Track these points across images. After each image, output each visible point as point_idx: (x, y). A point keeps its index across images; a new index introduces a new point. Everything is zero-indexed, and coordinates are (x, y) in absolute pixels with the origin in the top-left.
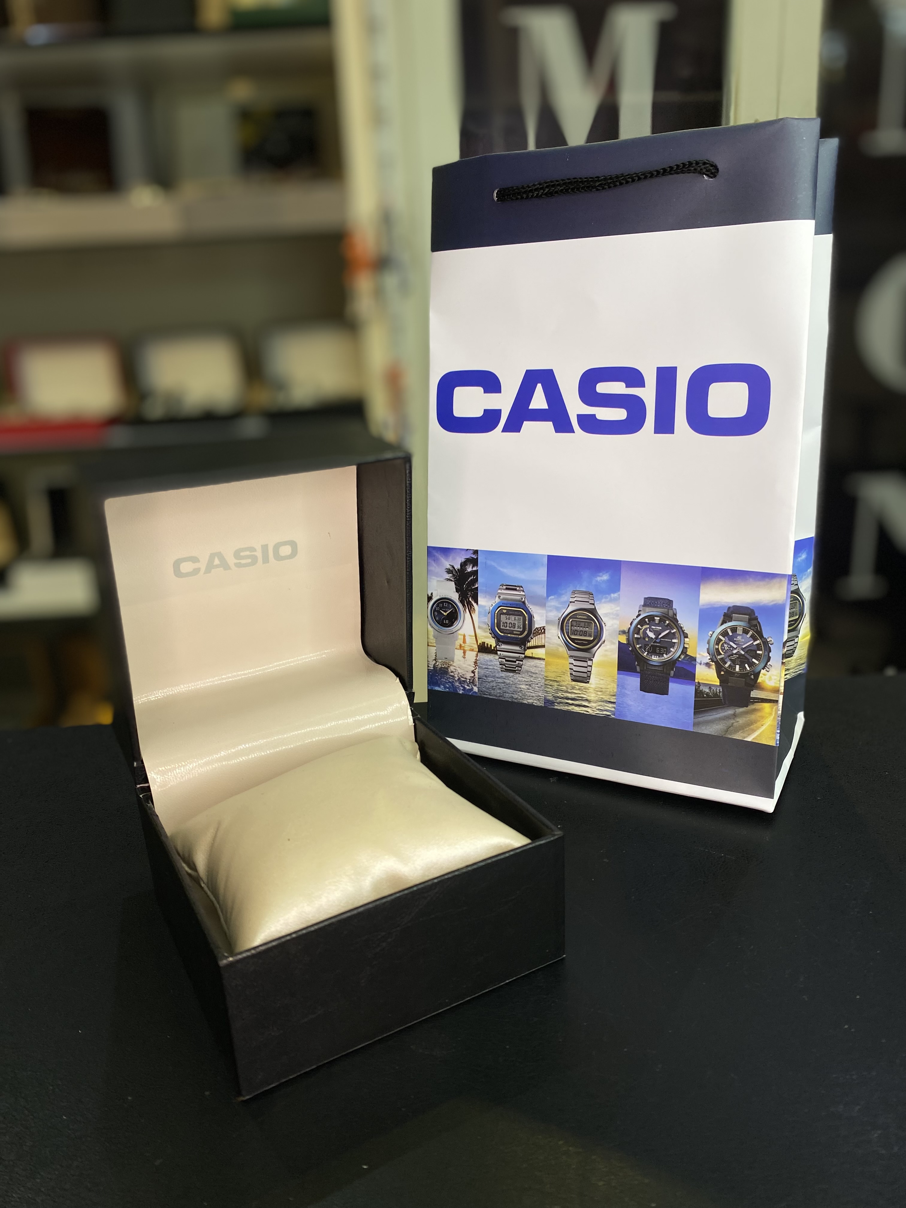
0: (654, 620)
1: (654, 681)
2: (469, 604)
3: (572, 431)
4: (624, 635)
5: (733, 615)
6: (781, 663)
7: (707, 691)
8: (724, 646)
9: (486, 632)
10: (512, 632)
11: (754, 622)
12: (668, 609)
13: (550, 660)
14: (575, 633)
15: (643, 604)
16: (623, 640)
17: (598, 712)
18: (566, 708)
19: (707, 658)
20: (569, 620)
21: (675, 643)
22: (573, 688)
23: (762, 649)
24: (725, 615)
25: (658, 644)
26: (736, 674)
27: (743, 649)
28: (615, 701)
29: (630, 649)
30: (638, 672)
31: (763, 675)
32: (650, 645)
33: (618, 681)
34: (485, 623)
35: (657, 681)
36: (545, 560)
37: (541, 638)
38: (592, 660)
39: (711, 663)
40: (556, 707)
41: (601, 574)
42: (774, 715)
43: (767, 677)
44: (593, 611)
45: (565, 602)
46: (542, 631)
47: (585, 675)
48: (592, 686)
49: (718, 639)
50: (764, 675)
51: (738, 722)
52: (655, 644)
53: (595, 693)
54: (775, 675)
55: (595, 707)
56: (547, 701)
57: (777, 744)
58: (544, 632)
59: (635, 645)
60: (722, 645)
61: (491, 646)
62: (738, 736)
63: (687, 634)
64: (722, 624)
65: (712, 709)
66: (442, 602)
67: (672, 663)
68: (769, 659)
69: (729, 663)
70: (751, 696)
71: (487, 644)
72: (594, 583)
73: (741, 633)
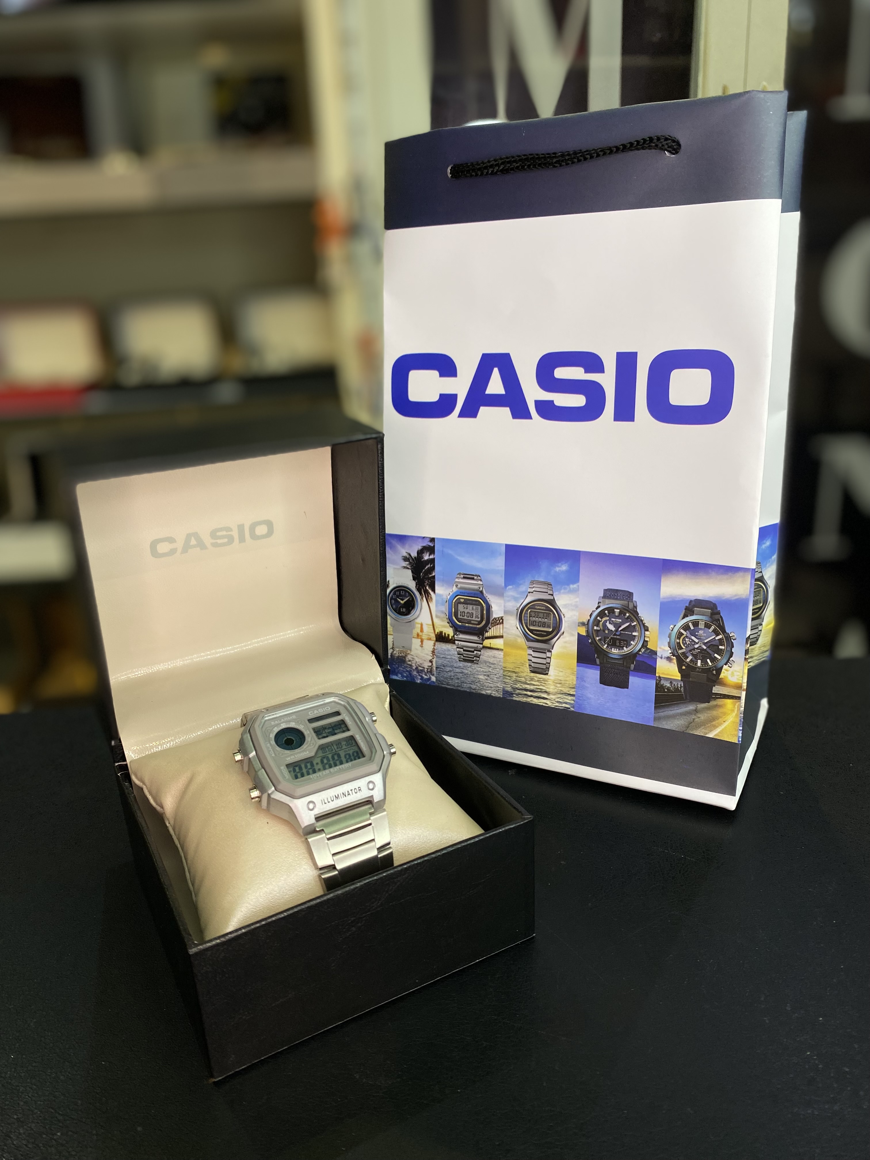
0: (614, 612)
1: (614, 674)
2: (426, 592)
3: (530, 418)
4: (584, 627)
5: (695, 609)
6: (744, 659)
7: (669, 685)
8: (685, 641)
9: (443, 621)
10: (469, 622)
11: (717, 617)
12: (628, 602)
13: (508, 650)
14: (533, 623)
15: (602, 596)
16: (583, 632)
17: (557, 704)
18: (524, 700)
19: (668, 652)
20: (527, 610)
21: (635, 636)
22: (532, 679)
23: (724, 644)
24: (687, 609)
25: (618, 637)
26: (698, 669)
27: (705, 644)
28: (574, 693)
29: (590, 641)
30: (598, 665)
31: (725, 671)
32: (610, 638)
33: (577, 674)
34: (442, 612)
35: (617, 674)
36: (503, 549)
37: (500, 629)
38: (551, 652)
39: (672, 657)
40: (514, 699)
41: (560, 564)
42: (736, 712)
43: (729, 672)
44: (552, 602)
45: (523, 592)
46: (500, 621)
47: (544, 667)
48: (550, 678)
49: (679, 633)
50: (727, 670)
51: (699, 717)
52: (615, 637)
53: (555, 686)
54: (738, 672)
55: (555, 700)
56: (505, 692)
57: (739, 741)
58: (503, 622)
59: (595, 637)
60: (684, 639)
61: (448, 635)
62: (699, 732)
63: (648, 627)
64: (683, 618)
65: (672, 704)
66: (399, 590)
67: (632, 657)
68: (731, 655)
69: (690, 658)
70: (713, 692)
71: (445, 634)
72: (552, 573)
73: (703, 628)
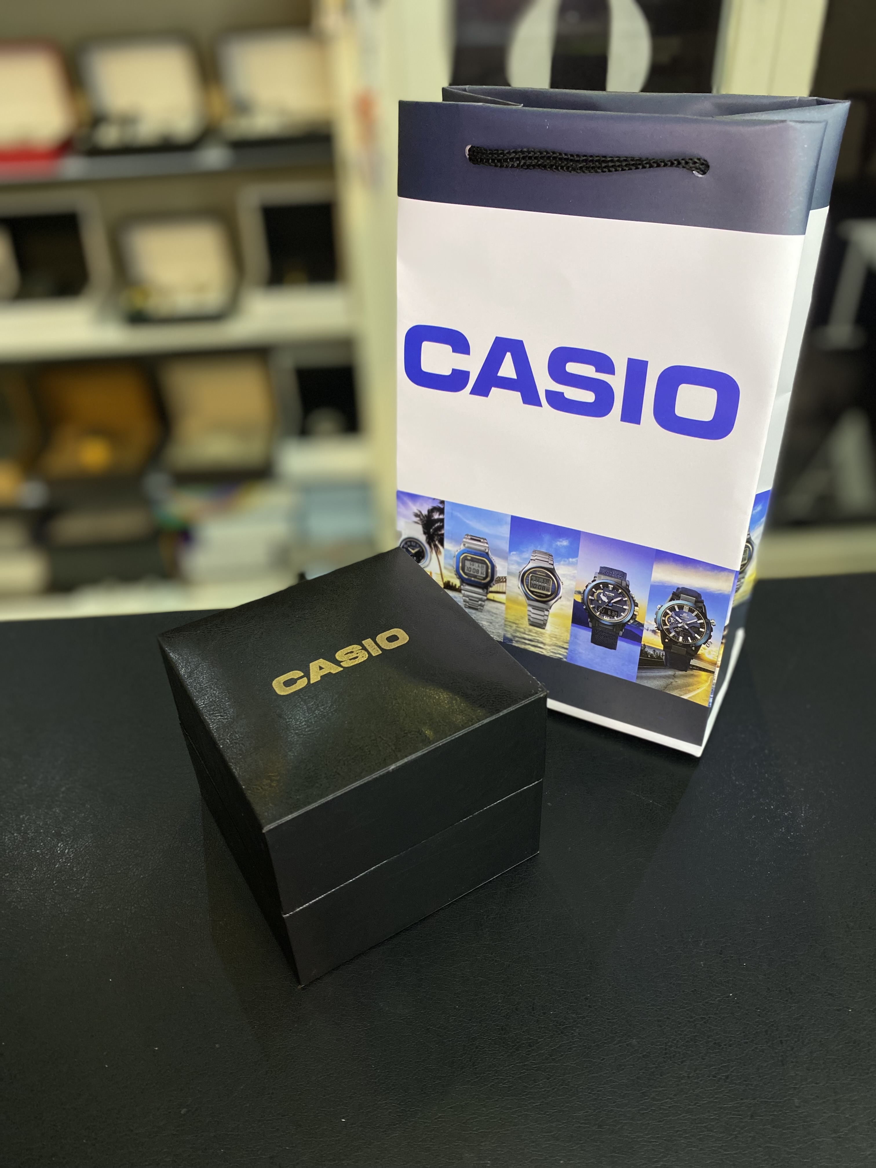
0: (608, 587)
1: (604, 637)
2: (436, 546)
3: (539, 404)
4: (580, 595)
5: (682, 595)
9: (451, 572)
10: (475, 577)
11: (700, 605)
13: (510, 604)
14: (534, 586)
15: (598, 571)
16: (579, 599)
17: (552, 654)
19: (654, 626)
20: (529, 574)
21: (625, 609)
22: (530, 631)
23: (704, 628)
24: (674, 594)
25: (610, 608)
26: (679, 644)
27: (687, 625)
28: (567, 647)
29: (584, 607)
30: (590, 628)
32: (603, 607)
33: (571, 632)
34: (451, 565)
35: (607, 637)
36: (509, 519)
37: (503, 586)
38: (548, 611)
39: (657, 631)
40: (514, 644)
42: (709, 683)
43: (707, 651)
44: (552, 571)
45: (525, 559)
46: (503, 580)
47: (542, 622)
48: (547, 632)
49: (665, 612)
50: (704, 649)
51: (676, 682)
53: (550, 638)
54: (714, 652)
55: (550, 650)
57: (709, 706)
58: (505, 582)
59: (589, 605)
60: (669, 618)
62: (675, 693)
64: (670, 601)
65: (654, 668)
67: (622, 625)
68: (710, 637)
69: (673, 634)
70: (691, 663)
73: (687, 611)
